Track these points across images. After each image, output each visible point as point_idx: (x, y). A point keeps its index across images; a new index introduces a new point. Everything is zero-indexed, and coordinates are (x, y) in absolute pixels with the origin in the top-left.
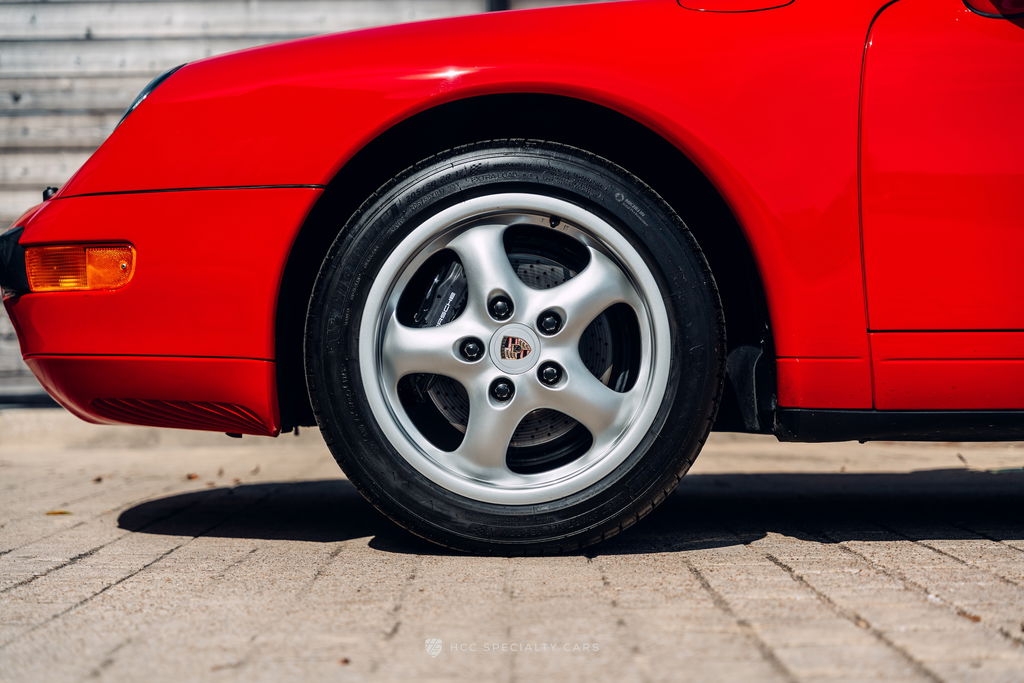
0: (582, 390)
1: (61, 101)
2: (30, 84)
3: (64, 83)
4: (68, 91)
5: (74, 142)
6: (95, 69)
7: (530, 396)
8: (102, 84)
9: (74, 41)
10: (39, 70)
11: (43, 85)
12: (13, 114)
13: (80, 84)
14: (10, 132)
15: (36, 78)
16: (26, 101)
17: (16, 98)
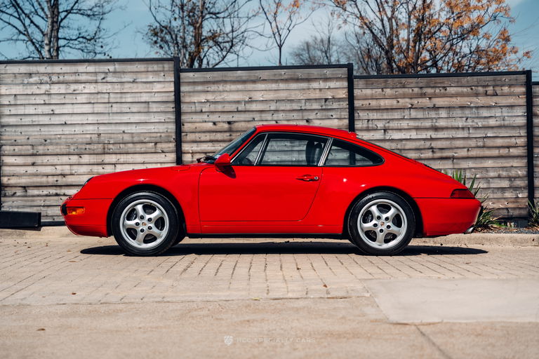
0: (155, 230)
1: (58, 141)
2: (50, 137)
3: (59, 136)
4: (60, 138)
5: (61, 153)
6: (67, 133)
7: (147, 232)
8: (69, 137)
9: (62, 124)
10: (52, 133)
11: (53, 137)
12: (45, 145)
13: (63, 137)
14: (43, 150)
15: (51, 135)
16: (48, 141)
17: (46, 141)
